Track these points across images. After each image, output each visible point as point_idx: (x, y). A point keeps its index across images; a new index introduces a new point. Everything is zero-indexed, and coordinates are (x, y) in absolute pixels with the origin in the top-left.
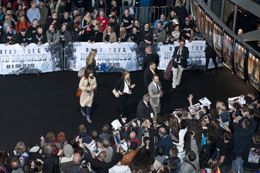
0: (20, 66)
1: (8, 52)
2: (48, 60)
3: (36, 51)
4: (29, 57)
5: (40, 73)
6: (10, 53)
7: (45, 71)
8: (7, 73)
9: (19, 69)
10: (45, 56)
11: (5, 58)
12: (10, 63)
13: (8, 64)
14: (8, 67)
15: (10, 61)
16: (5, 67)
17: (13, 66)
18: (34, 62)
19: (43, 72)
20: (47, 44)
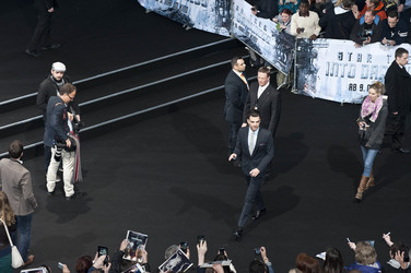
1: (354, 57)
6: (359, 60)
8: (348, 100)
11: (347, 69)
12: (357, 81)
13: (353, 81)
14: (352, 87)
15: (358, 76)
16: (345, 87)
17: (362, 86)
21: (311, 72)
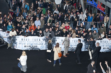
0: (30, 46)
2: (44, 44)
3: (38, 40)
4: (35, 43)
5: (40, 50)
7: (42, 49)
9: (30, 48)
10: (42, 42)
11: (24, 42)
12: (26, 45)
18: (37, 45)
19: (41, 49)
20: (44, 37)
21: (16, 43)
